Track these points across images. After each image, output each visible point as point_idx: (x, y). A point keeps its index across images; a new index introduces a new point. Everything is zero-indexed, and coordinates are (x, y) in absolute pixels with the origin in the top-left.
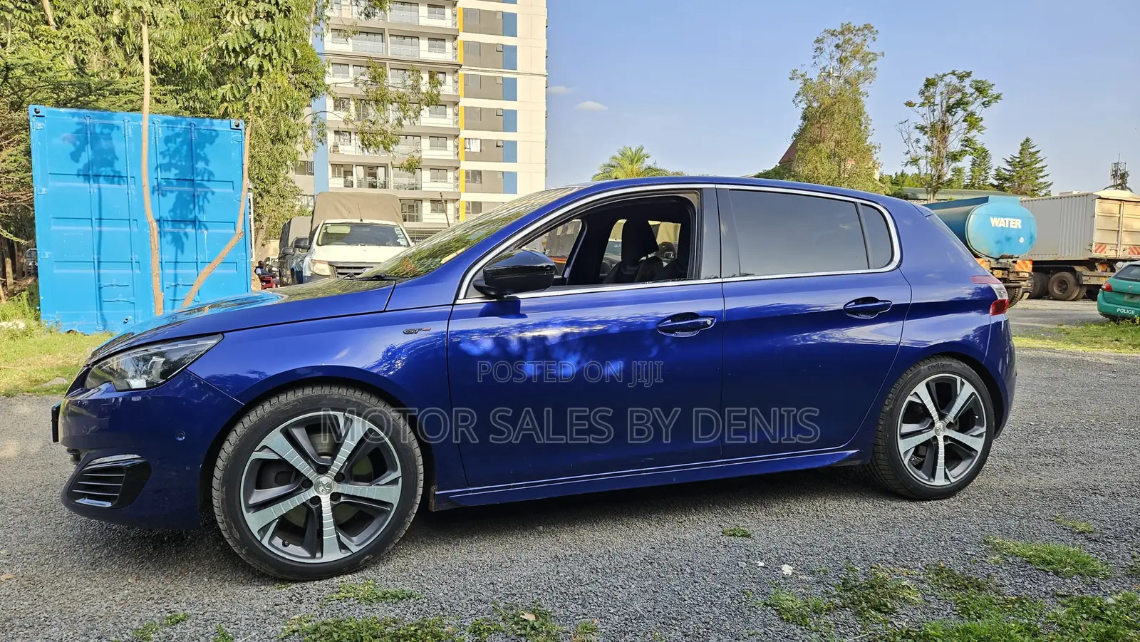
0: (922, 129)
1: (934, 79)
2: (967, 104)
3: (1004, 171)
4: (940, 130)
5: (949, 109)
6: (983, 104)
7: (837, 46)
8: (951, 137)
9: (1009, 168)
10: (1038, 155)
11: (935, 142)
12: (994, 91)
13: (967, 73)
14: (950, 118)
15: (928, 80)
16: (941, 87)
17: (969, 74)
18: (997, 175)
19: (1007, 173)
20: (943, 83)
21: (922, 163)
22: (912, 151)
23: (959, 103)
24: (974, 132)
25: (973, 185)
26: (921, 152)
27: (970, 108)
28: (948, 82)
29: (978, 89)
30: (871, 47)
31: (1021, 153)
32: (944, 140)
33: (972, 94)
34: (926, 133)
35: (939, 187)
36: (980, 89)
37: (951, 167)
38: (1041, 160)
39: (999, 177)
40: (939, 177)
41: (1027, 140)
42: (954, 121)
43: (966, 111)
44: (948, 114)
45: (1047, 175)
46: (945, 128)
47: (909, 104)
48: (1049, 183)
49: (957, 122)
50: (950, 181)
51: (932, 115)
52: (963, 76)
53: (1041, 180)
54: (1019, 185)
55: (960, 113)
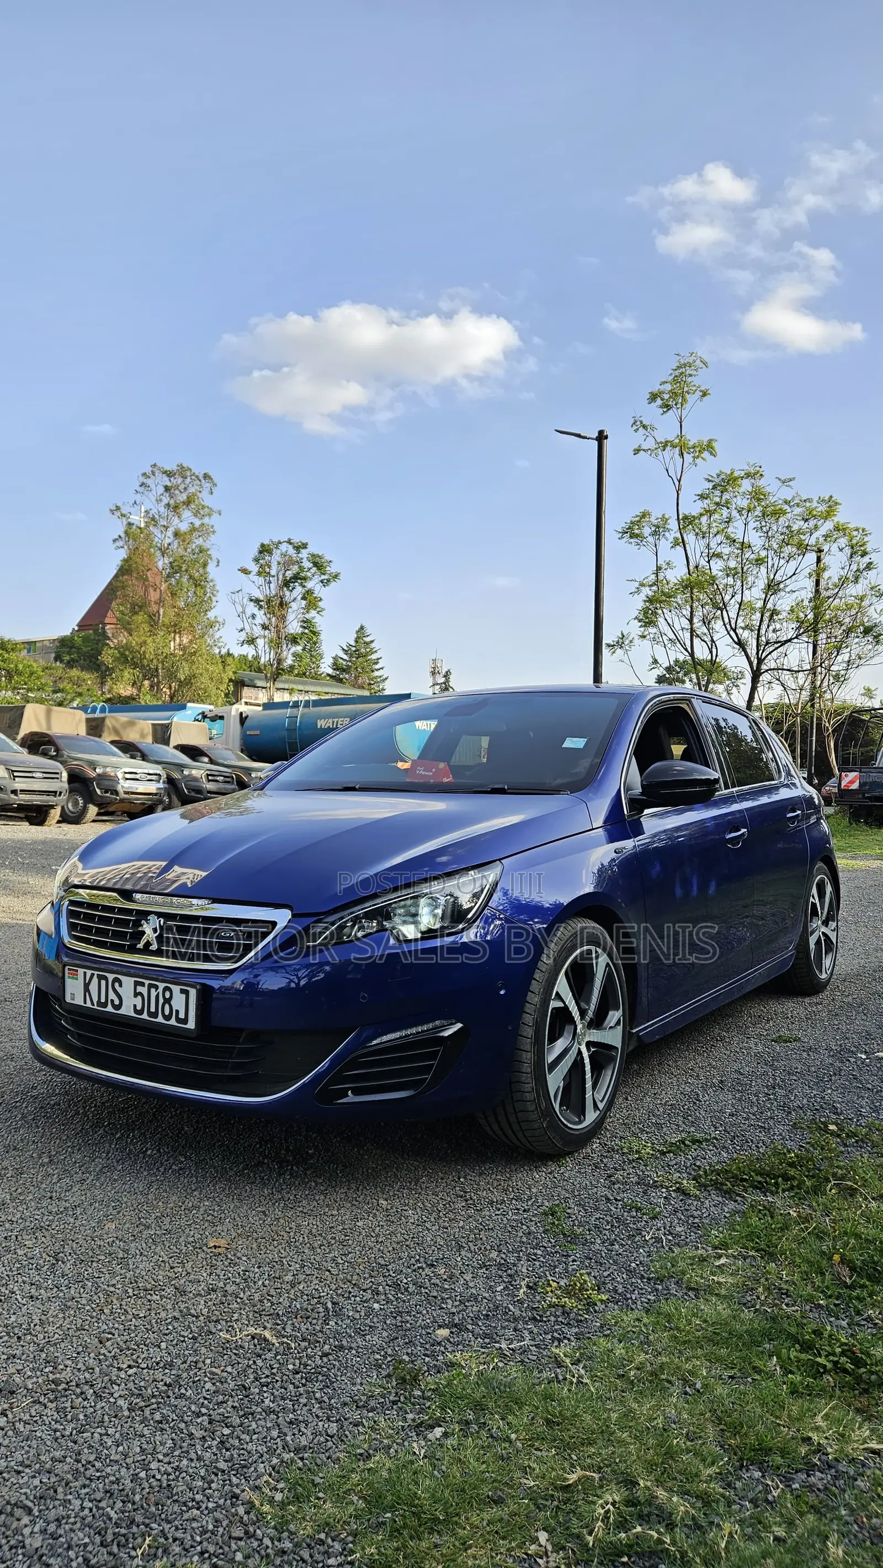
0: (257, 601)
1: (269, 546)
2: (305, 579)
3: (341, 661)
4: (276, 606)
5: (286, 583)
6: (322, 582)
7: (167, 489)
8: (290, 617)
9: (345, 657)
10: (373, 645)
11: (274, 619)
12: (332, 569)
13: (303, 544)
14: (287, 593)
15: (263, 545)
16: (276, 557)
17: (305, 546)
18: (335, 664)
19: (344, 663)
20: (279, 551)
21: (260, 642)
22: (247, 627)
23: (296, 578)
24: (313, 613)
25: (304, 674)
26: (258, 631)
27: (309, 585)
28: (284, 551)
29: (315, 564)
30: (206, 499)
31: (357, 642)
32: (283, 618)
33: (310, 569)
34: (261, 607)
35: (280, 673)
36: (318, 564)
37: (292, 651)
38: (376, 652)
39: (336, 666)
40: (280, 661)
41: (362, 628)
42: (292, 598)
43: (304, 587)
44: (285, 589)
45: (382, 668)
46: (283, 604)
47: (245, 571)
48: (384, 677)
49: (295, 599)
50: (292, 667)
51: (267, 587)
52: (300, 546)
53: (376, 674)
54: (355, 677)
55: (299, 590)
